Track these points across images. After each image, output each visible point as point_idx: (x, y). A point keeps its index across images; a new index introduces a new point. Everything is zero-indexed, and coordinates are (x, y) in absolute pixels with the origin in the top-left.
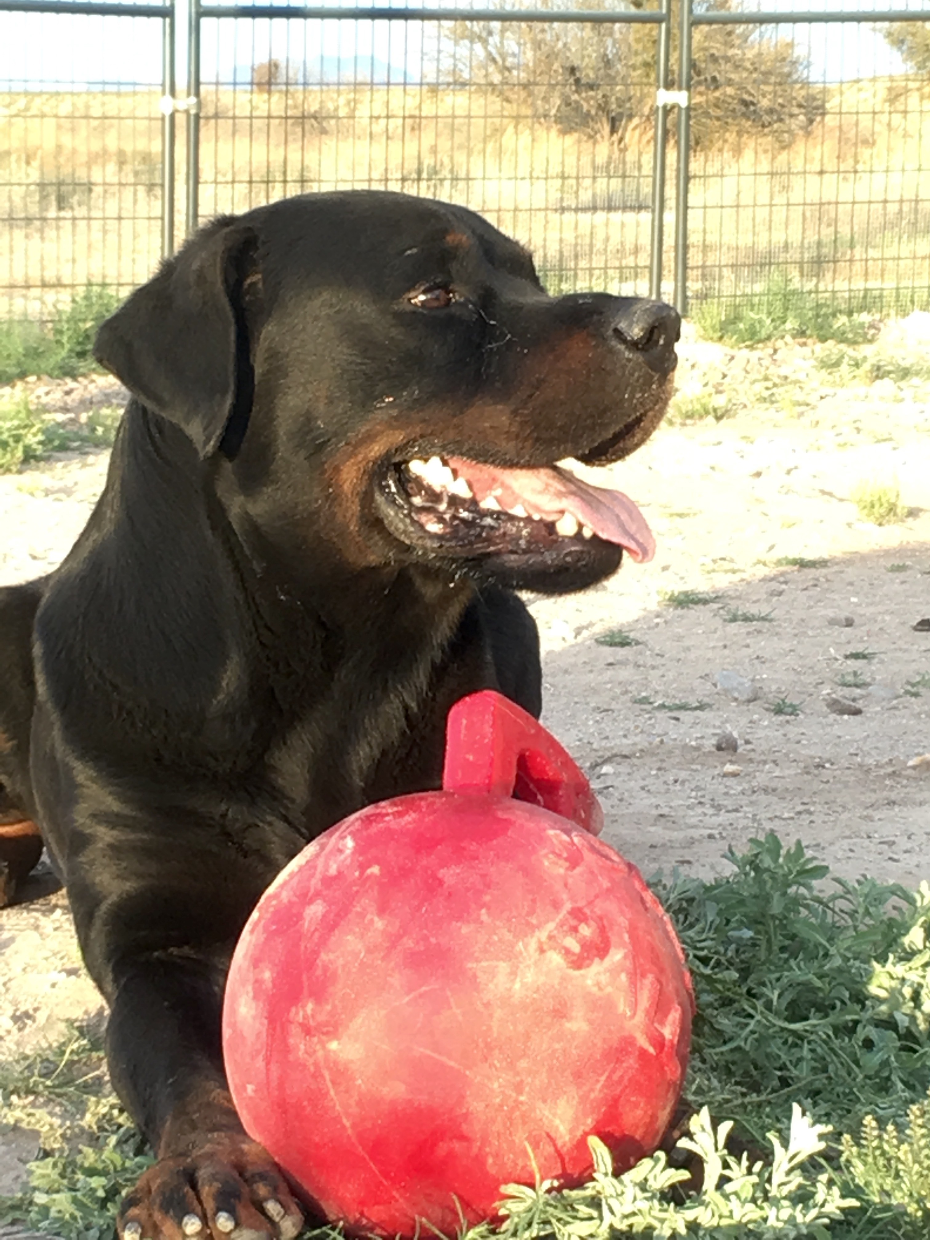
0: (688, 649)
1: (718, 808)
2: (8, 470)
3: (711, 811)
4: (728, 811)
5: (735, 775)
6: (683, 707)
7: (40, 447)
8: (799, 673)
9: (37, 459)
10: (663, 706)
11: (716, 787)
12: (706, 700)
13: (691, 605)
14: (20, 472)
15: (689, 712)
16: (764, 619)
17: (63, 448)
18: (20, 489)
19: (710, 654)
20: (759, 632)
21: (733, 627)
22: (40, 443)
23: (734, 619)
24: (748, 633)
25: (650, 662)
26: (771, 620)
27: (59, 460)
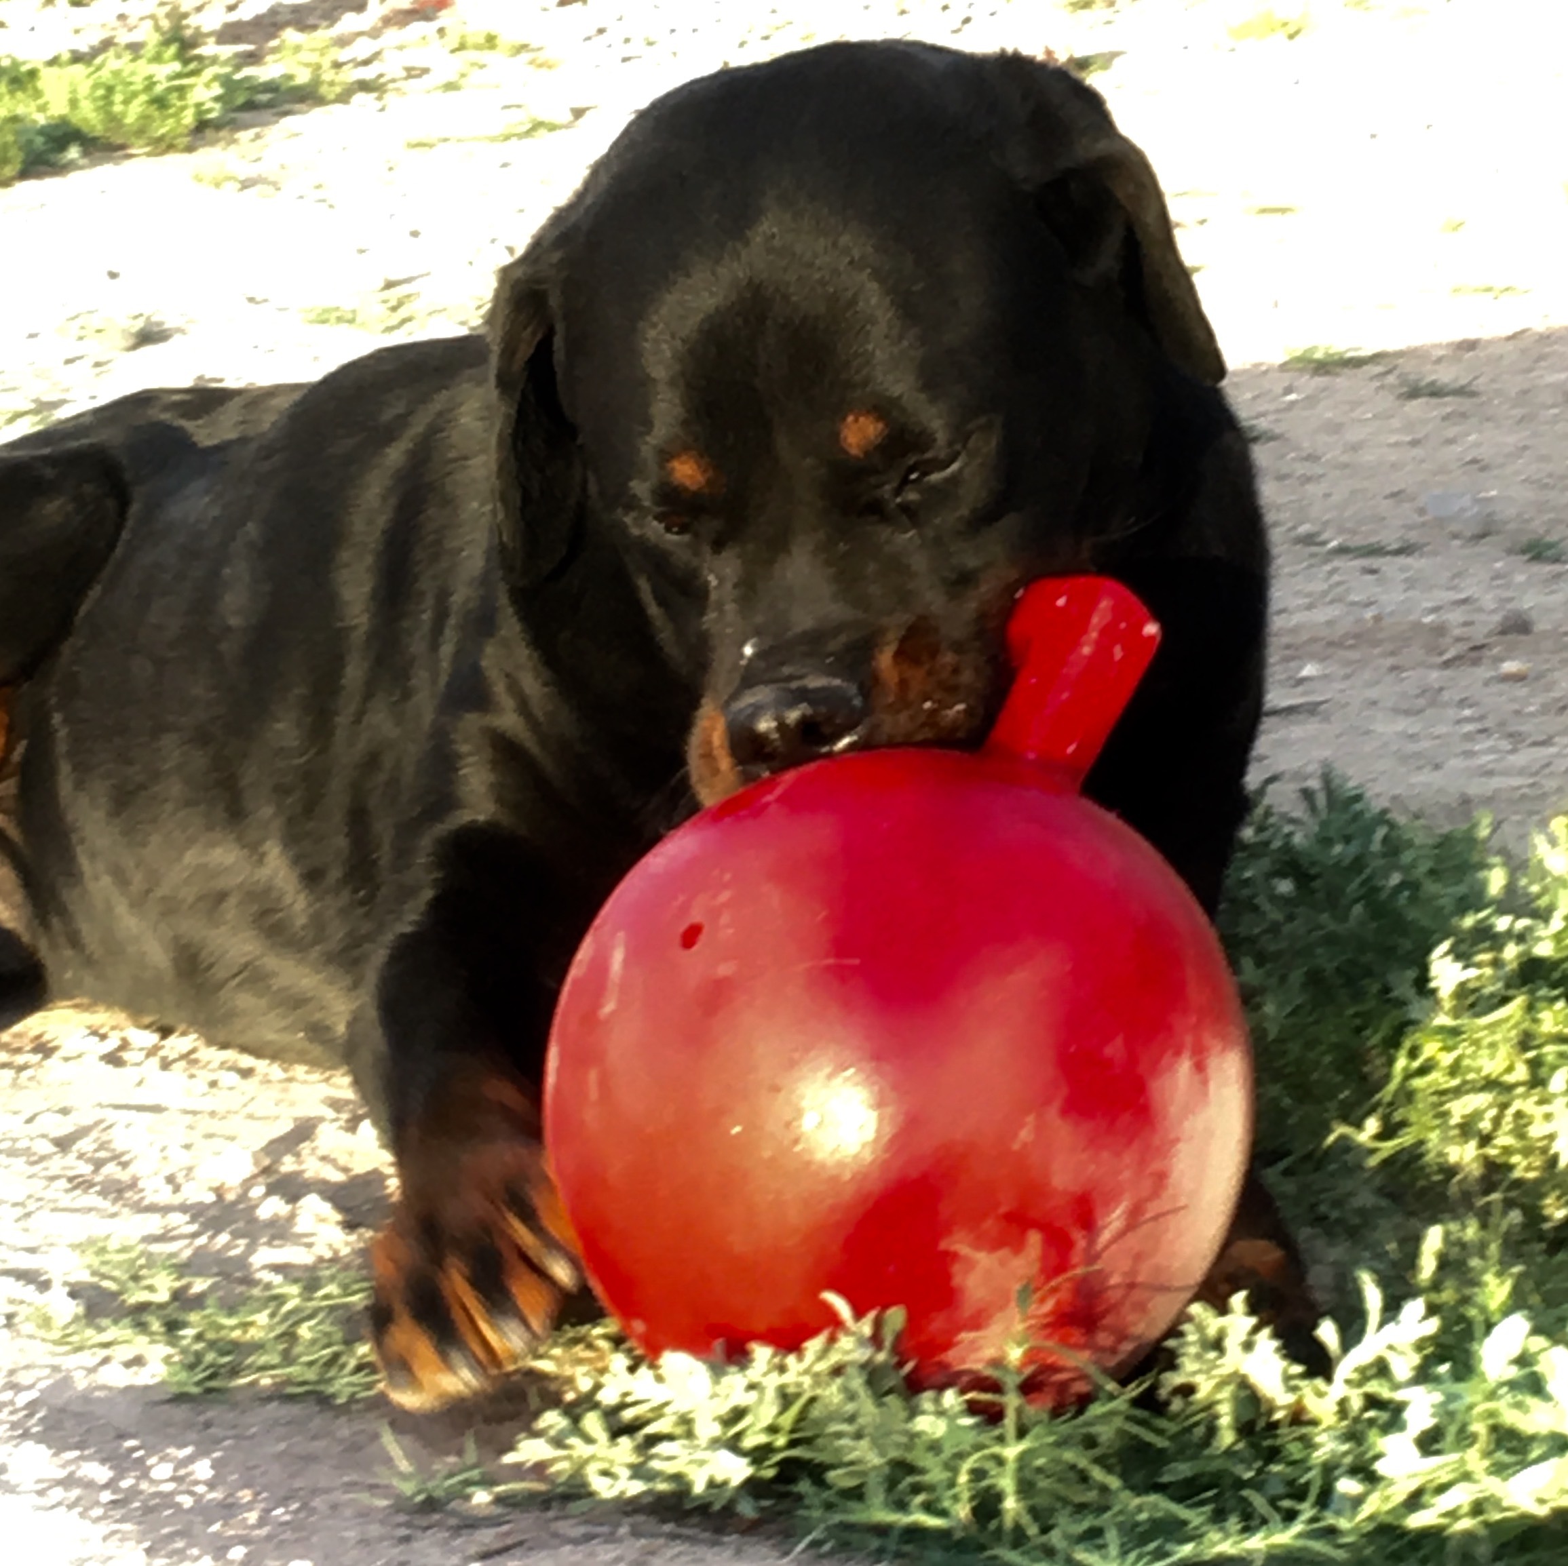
0: (1355, 448)
1: (1516, 738)
2: (171, 147)
3: (1505, 745)
4: (1535, 744)
5: (1518, 678)
6: (1376, 551)
7: (218, 106)
8: (1546, 486)
9: (217, 125)
10: (1342, 550)
11: (1500, 700)
12: (1413, 536)
13: (1338, 370)
14: (190, 149)
15: (1388, 558)
16: (1461, 392)
17: (250, 106)
18: (199, 179)
19: (1393, 457)
20: (1464, 415)
21: (1415, 407)
22: (217, 99)
23: (1414, 393)
24: (1446, 418)
25: (1301, 469)
26: (1473, 394)
27: (246, 127)
